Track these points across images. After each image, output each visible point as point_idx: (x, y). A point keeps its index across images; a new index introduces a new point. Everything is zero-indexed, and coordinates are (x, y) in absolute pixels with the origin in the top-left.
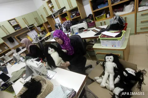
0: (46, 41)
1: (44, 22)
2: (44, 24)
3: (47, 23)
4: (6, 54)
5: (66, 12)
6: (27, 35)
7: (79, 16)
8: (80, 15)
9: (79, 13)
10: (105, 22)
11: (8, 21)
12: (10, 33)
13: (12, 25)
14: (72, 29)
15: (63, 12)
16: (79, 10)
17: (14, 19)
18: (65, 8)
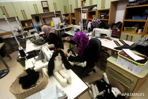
0: (65, 32)
1: (70, 13)
2: (70, 14)
3: (73, 15)
4: (29, 31)
5: (96, 10)
6: (52, 19)
7: (107, 20)
8: (108, 18)
9: (108, 17)
10: (132, 36)
11: (42, 2)
12: (39, 13)
13: (43, 6)
14: (95, 31)
15: (93, 9)
16: (110, 13)
17: (47, 1)
18: (96, 6)
